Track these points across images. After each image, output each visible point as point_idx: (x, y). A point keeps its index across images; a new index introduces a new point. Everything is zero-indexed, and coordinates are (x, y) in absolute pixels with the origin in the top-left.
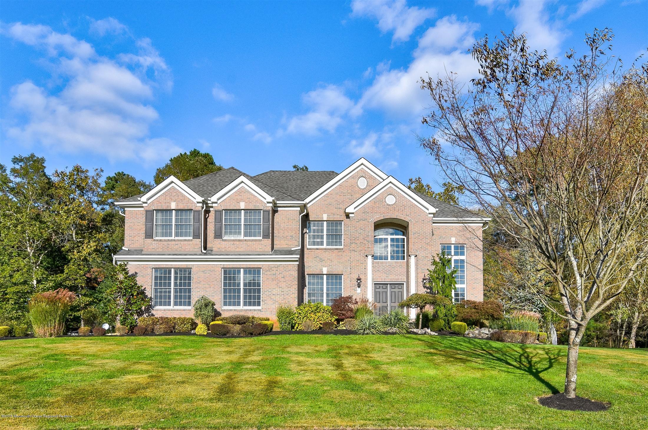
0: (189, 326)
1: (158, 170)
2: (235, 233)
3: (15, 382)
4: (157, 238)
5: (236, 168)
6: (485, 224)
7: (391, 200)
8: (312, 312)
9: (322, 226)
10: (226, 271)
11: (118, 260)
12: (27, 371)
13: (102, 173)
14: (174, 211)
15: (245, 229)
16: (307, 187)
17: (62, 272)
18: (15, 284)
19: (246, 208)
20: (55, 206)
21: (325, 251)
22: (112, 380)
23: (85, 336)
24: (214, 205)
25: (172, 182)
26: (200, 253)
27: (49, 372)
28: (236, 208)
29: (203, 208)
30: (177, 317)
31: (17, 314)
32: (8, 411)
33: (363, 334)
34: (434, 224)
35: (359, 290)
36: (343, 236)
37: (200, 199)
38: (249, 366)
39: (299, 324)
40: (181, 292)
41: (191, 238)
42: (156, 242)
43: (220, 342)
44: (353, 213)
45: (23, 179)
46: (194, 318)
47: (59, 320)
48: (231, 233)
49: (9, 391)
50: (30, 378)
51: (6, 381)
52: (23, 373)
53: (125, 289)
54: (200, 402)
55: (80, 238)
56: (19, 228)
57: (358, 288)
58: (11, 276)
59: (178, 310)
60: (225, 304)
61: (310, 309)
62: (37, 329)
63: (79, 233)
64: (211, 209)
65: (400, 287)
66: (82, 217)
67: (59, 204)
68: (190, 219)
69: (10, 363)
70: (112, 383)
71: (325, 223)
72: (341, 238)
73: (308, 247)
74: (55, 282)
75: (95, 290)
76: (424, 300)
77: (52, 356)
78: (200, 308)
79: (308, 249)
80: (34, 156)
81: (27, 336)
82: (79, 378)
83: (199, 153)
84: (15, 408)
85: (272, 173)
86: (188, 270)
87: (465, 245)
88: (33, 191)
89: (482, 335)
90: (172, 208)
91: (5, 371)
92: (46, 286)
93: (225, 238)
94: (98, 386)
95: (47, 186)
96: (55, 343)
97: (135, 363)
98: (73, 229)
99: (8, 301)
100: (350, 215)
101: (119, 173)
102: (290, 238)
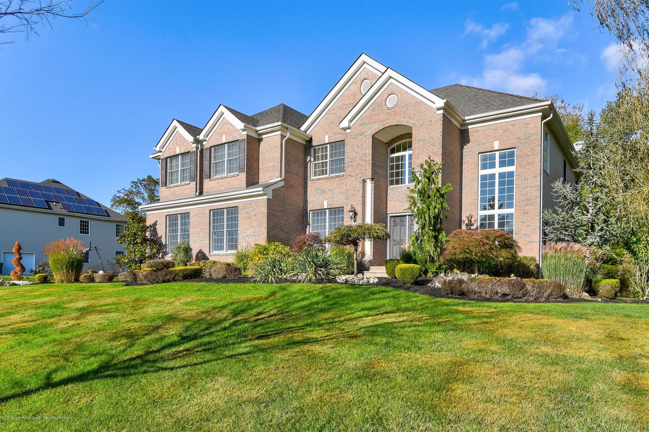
7: (392, 102)
9: (326, 151)
10: (215, 213)
14: (180, 156)
15: (229, 164)
19: (229, 141)
24: (204, 143)
25: (176, 127)
26: (195, 196)
28: (219, 143)
41: (189, 182)
42: (167, 189)
44: (349, 128)
71: (328, 146)
73: (312, 178)
86: (187, 216)
87: (515, 150)
90: (179, 153)
100: (347, 131)
102: (273, 168)
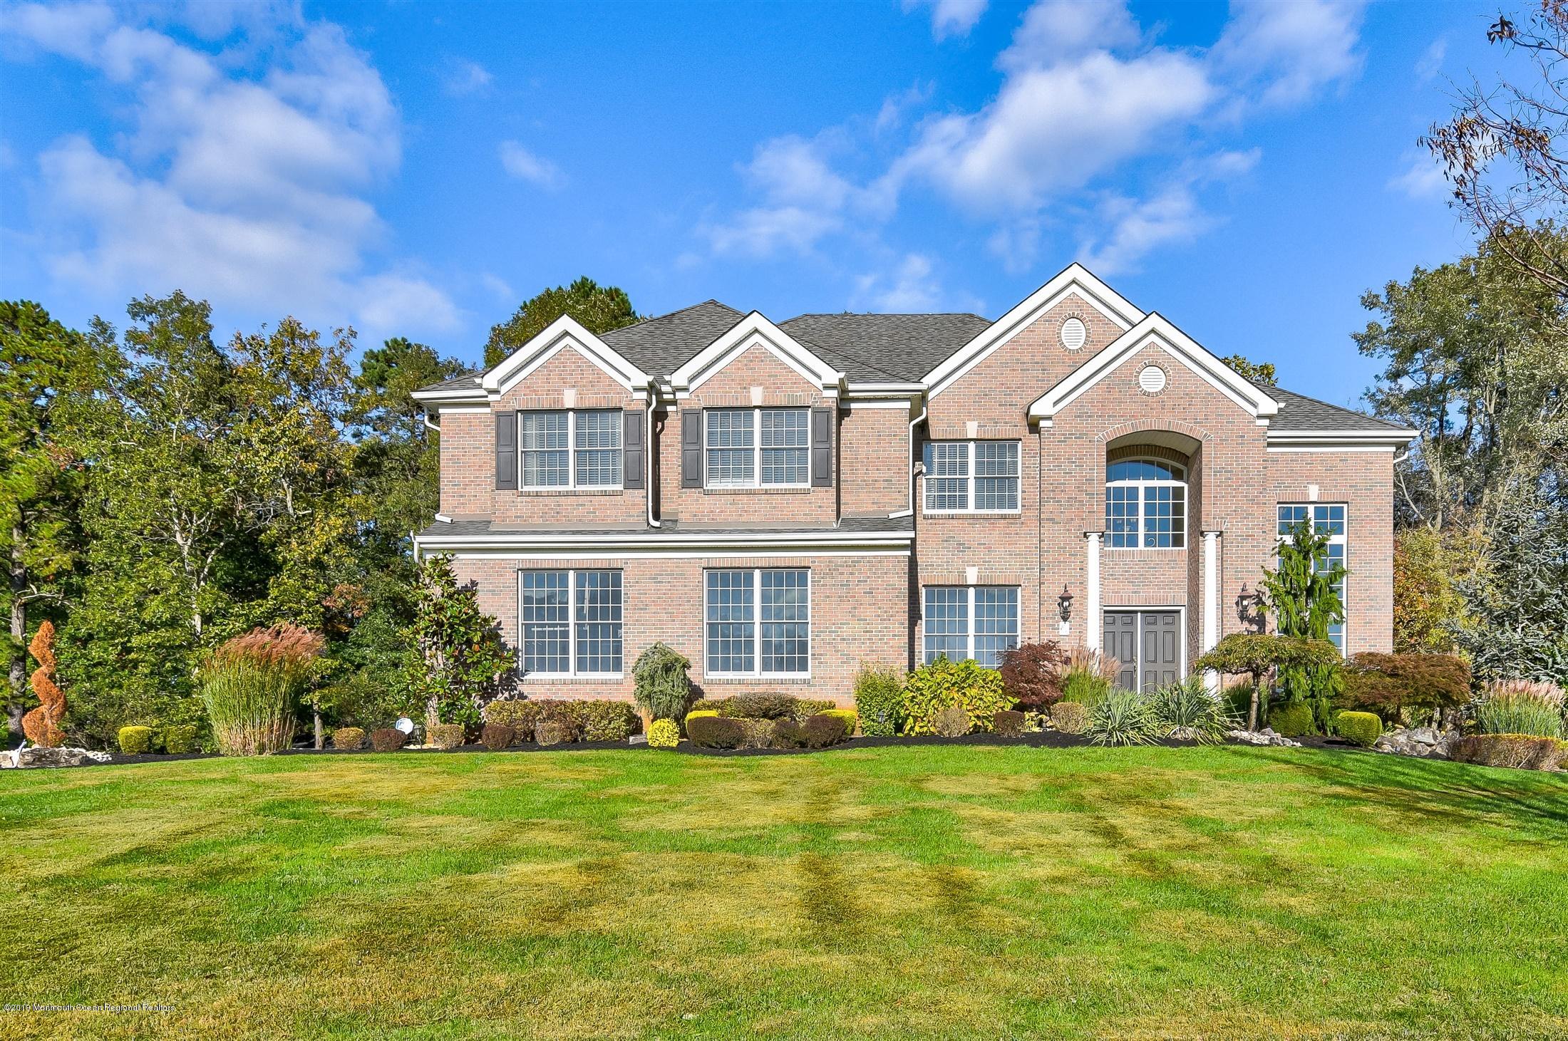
0: (620, 723)
1: (494, 329)
2: (737, 474)
3: (193, 886)
4: (526, 489)
5: (721, 302)
6: (1402, 446)
7: (1152, 381)
8: (953, 685)
9: (964, 454)
10: (717, 576)
11: (426, 549)
12: (220, 851)
13: (352, 340)
14: (571, 414)
15: (764, 461)
16: (909, 354)
17: (264, 595)
18: (151, 626)
19: (767, 404)
20: (240, 428)
21: (971, 521)
22: (475, 878)
23: (351, 751)
24: (679, 395)
25: (566, 334)
26: (646, 527)
27: (287, 854)
28: (739, 404)
29: (649, 404)
30: (590, 700)
31: (158, 700)
32: (189, 985)
33: (1108, 744)
34: (1270, 450)
35: (1064, 628)
36: (1019, 481)
37: (643, 379)
38: (853, 835)
39: (915, 718)
40: (594, 634)
41: (619, 487)
42: (525, 499)
43: (726, 766)
44: (1049, 418)
45: (159, 359)
46: (633, 702)
47: (283, 709)
48: (725, 474)
49: (181, 912)
50: (235, 871)
51: (166, 880)
52: (210, 858)
53: (451, 626)
54: (775, 952)
55: (305, 509)
56: (153, 482)
57: (1062, 623)
58: (140, 606)
59: (587, 682)
60: (713, 666)
61: (949, 677)
62: (223, 733)
63: (301, 497)
64: (670, 408)
65: (1170, 620)
66: (307, 454)
67: (250, 420)
68: (613, 434)
69: (169, 828)
70: (480, 888)
71: (972, 446)
72: (1013, 487)
73: (926, 512)
74: (248, 620)
75: (346, 640)
76: (1271, 652)
77: (281, 805)
78: (652, 678)
79: (925, 517)
80: (183, 299)
81: (194, 753)
82: (376, 871)
83: (593, 287)
84: (209, 972)
85: (811, 321)
86: (612, 576)
87: (1345, 506)
88: (184, 387)
89: (1419, 747)
90: (567, 406)
91: (159, 852)
92: (224, 630)
93: (711, 485)
94: (441, 898)
95: (218, 375)
96: (280, 770)
97: (521, 826)
98: (285, 485)
99: (135, 667)
100: (1042, 424)
101: (395, 341)
102: (883, 485)
